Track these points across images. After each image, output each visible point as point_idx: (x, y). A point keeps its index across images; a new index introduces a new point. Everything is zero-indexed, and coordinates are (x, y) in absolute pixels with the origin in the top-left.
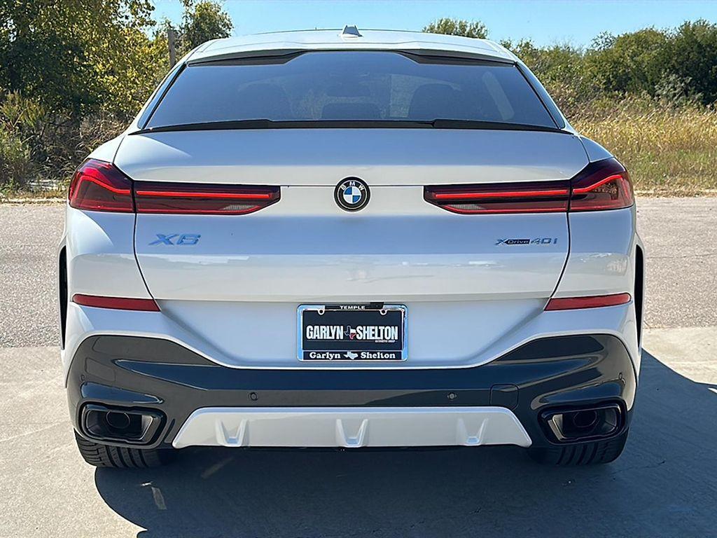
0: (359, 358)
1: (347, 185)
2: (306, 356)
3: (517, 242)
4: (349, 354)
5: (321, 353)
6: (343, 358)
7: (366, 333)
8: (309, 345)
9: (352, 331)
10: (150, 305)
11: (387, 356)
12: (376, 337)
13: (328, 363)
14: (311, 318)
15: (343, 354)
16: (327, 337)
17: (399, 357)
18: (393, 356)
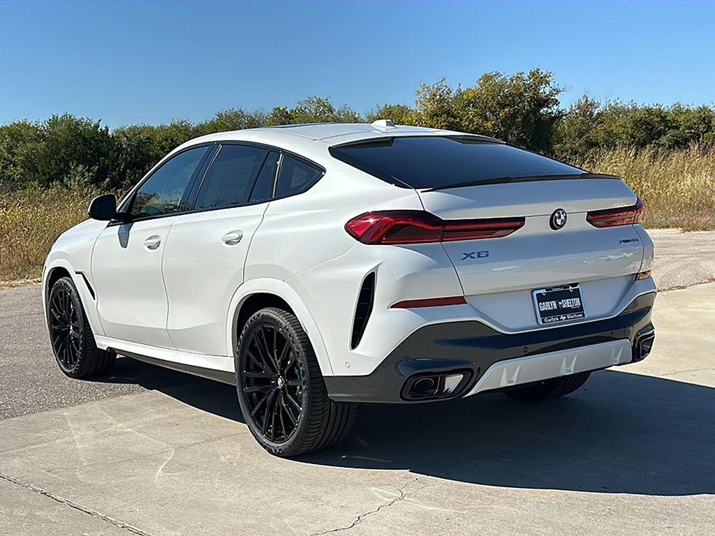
0: (567, 319)
1: (559, 213)
2: (543, 321)
3: (626, 241)
4: (562, 317)
5: (549, 319)
6: (560, 320)
7: (566, 303)
8: (543, 314)
9: (560, 303)
10: (460, 300)
11: (579, 316)
12: (571, 306)
13: (554, 323)
14: (540, 298)
15: (559, 317)
16: (550, 309)
17: (584, 316)
18: (581, 315)
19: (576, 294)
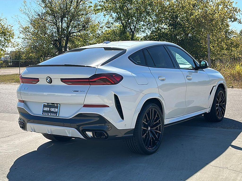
2: (43, 114)
3: (76, 91)
4: (49, 114)
5: (45, 113)
6: (48, 115)
7: (52, 110)
8: (44, 111)
9: (50, 109)
12: (54, 111)
13: (46, 115)
14: (45, 106)
15: (48, 114)
16: (46, 110)
17: (57, 115)
18: (56, 115)
19: (57, 107)
